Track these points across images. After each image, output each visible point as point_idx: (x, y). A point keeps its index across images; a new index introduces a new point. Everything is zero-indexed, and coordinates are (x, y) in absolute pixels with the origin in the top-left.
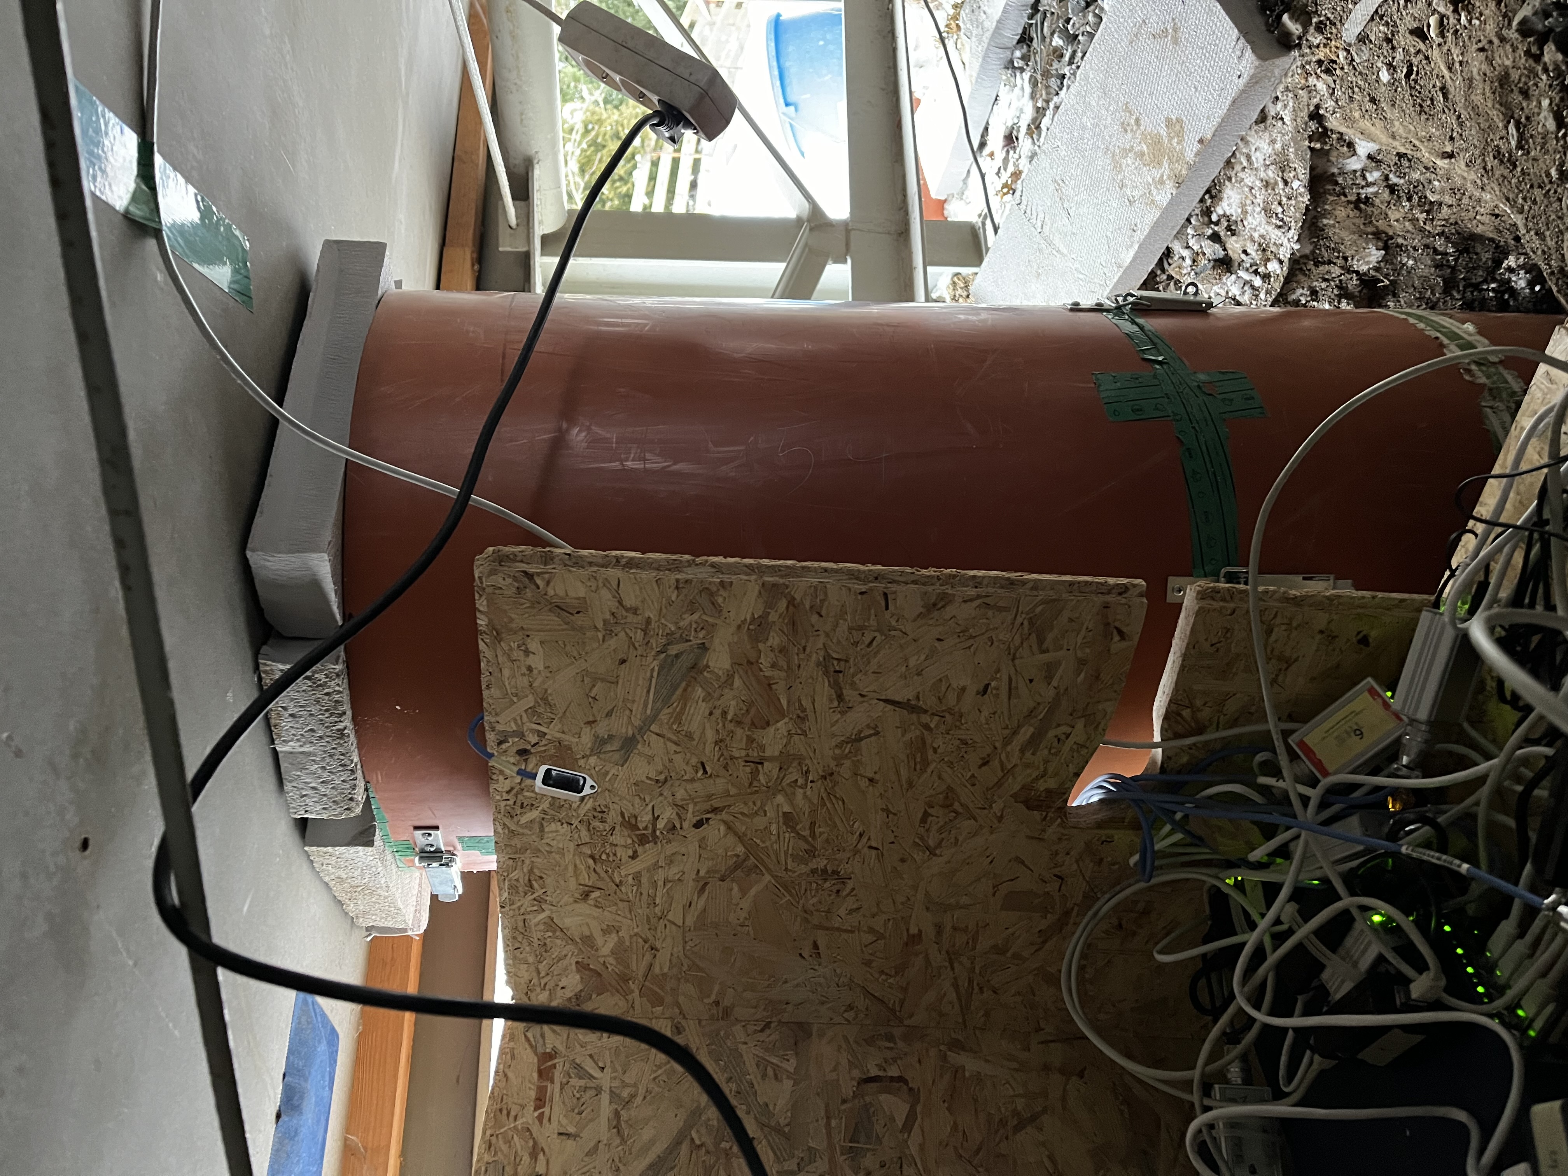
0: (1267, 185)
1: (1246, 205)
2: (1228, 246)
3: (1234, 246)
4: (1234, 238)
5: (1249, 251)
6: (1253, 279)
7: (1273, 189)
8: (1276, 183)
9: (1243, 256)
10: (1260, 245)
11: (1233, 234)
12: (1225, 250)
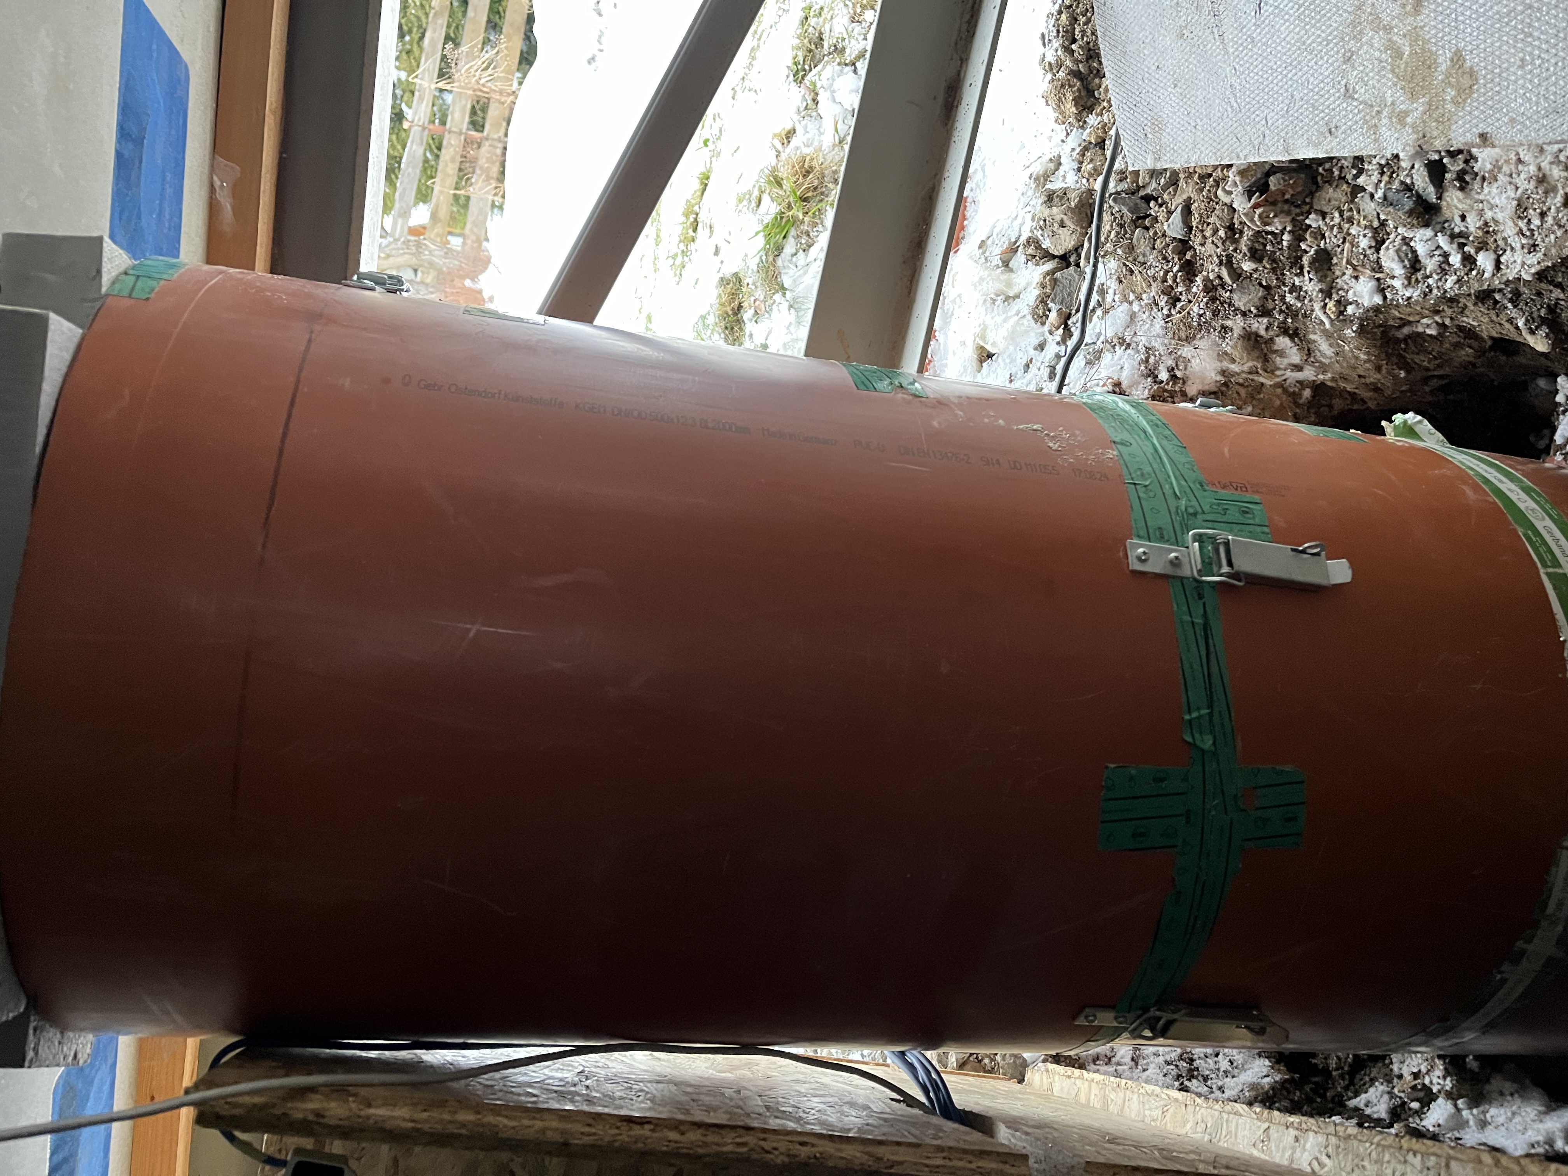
0: (1542, 180)
1: (1500, 168)
2: (1446, 195)
3: (1454, 200)
4: (1459, 194)
5: (1468, 219)
6: (1453, 252)
7: (1546, 192)
8: (1554, 189)
9: (1458, 220)
10: (1486, 224)
11: (1462, 189)
12: (1440, 198)
